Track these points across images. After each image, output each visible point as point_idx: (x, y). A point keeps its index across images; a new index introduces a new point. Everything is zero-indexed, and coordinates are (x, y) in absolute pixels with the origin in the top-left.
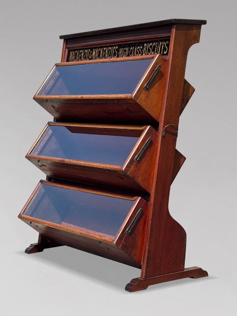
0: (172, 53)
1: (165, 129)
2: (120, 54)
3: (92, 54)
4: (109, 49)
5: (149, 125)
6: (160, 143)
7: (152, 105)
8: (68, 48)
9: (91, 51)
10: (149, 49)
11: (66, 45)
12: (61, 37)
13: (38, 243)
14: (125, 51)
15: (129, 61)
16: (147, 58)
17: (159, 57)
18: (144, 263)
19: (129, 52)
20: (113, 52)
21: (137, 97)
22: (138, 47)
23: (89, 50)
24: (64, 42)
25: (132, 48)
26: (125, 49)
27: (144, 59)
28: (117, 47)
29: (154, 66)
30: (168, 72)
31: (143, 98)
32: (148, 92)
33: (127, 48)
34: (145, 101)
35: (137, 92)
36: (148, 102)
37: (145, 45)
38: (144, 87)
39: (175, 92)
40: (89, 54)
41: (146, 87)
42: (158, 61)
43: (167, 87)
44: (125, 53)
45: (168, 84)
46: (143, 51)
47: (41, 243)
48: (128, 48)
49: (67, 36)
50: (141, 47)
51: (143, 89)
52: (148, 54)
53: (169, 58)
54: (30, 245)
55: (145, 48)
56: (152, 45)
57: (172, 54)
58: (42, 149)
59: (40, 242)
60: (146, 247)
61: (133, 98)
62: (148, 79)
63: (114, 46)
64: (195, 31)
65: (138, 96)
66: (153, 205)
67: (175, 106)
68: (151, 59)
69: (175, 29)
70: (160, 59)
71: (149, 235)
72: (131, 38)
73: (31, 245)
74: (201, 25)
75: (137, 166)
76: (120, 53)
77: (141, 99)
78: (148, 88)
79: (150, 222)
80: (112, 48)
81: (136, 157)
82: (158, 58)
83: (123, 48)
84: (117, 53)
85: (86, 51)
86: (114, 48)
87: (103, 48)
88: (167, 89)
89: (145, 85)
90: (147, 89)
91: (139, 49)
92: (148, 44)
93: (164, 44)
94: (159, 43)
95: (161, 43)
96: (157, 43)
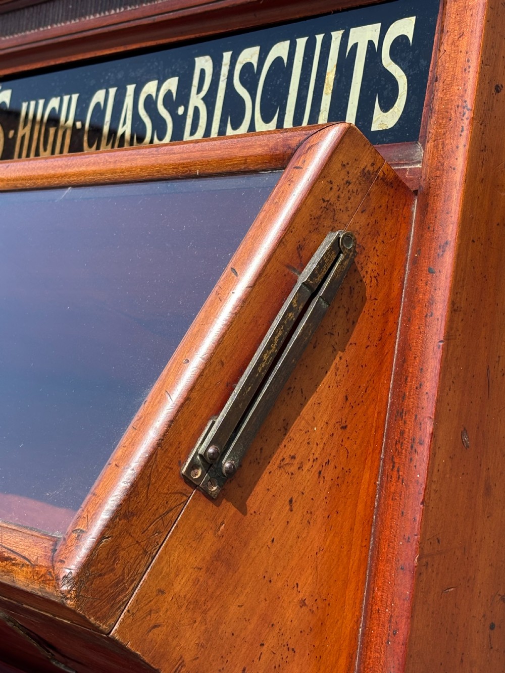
0: (468, 114)
7: (270, 642)
10: (232, 98)
14: (54, 118)
15: (65, 187)
16: (222, 161)
17: (341, 158)
19: (79, 125)
21: (108, 578)
22: (150, 88)
25: (99, 96)
29: (291, 246)
30: (431, 302)
31: (181, 586)
32: (233, 510)
33: (70, 93)
34: (205, 612)
35: (110, 526)
36: (233, 609)
37: (204, 63)
38: (193, 466)
39: (488, 491)
41: (210, 463)
42: (331, 196)
43: (424, 451)
44: (52, 128)
45: (429, 427)
46: (181, 111)
48: (75, 97)
50: (172, 84)
51: (181, 486)
52: (222, 132)
53: (440, 168)
55: (199, 90)
56: (263, 59)
57: (466, 123)
61: (70, 603)
62: (236, 381)
65: (118, 566)
67: (492, 627)
68: (256, 172)
70: (355, 172)
76: (21, 133)
77: (161, 592)
78: (231, 473)
82: (336, 166)
83: (42, 102)
84: (6, 136)
88: (420, 474)
89: (203, 446)
90: (226, 479)
91: (150, 104)
92: (227, 56)
93: (371, 43)
94: (319, 38)
95: (337, 36)
96: (301, 43)
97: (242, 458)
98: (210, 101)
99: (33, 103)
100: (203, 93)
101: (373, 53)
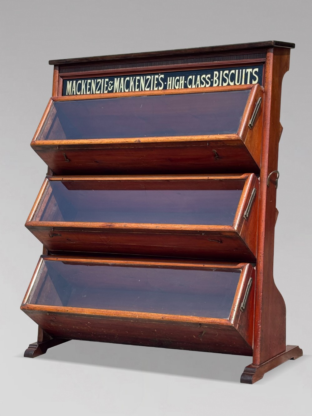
0: (271, 82)
1: (270, 178)
2: (169, 84)
3: (113, 84)
4: (147, 78)
5: (252, 173)
6: (265, 195)
7: (255, 148)
8: (62, 77)
9: (109, 81)
10: (223, 78)
11: (59, 72)
12: (51, 62)
13: (38, 342)
14: (178, 81)
17: (258, 88)
18: (257, 346)
19: (186, 82)
20: (156, 82)
22: (204, 76)
23: (107, 80)
24: (55, 69)
25: (190, 77)
26: (178, 78)
27: (233, 91)
28: (163, 76)
29: (255, 99)
32: (252, 131)
33: (182, 76)
34: (250, 143)
37: (216, 73)
38: (249, 125)
40: (106, 86)
43: (269, 125)
44: (178, 83)
45: (269, 121)
46: (212, 80)
47: (43, 341)
48: (183, 77)
49: (65, 61)
50: (209, 76)
51: (249, 127)
52: (222, 84)
53: (268, 89)
54: (28, 346)
56: (229, 73)
57: (271, 84)
58: (43, 213)
59: (41, 340)
60: (259, 326)
61: (241, 139)
62: (252, 115)
63: (157, 74)
64: (286, 56)
65: (244, 136)
66: (262, 272)
69: (272, 54)
70: (259, 91)
71: (261, 311)
72: (190, 64)
73: (30, 345)
74: (290, 49)
75: (246, 224)
77: (247, 140)
79: (261, 294)
80: (151, 77)
81: (245, 214)
83: (174, 78)
84: (164, 84)
85: (101, 81)
86: (156, 76)
87: (134, 77)
88: (269, 128)
89: (250, 123)
90: (252, 127)
91: (204, 79)
92: (221, 72)
93: (251, 72)
94: (241, 70)
95: (244, 70)
96: (237, 71)
97: (253, 124)
98: (219, 78)
99: (171, 78)
100: (217, 77)
101: (251, 73)
